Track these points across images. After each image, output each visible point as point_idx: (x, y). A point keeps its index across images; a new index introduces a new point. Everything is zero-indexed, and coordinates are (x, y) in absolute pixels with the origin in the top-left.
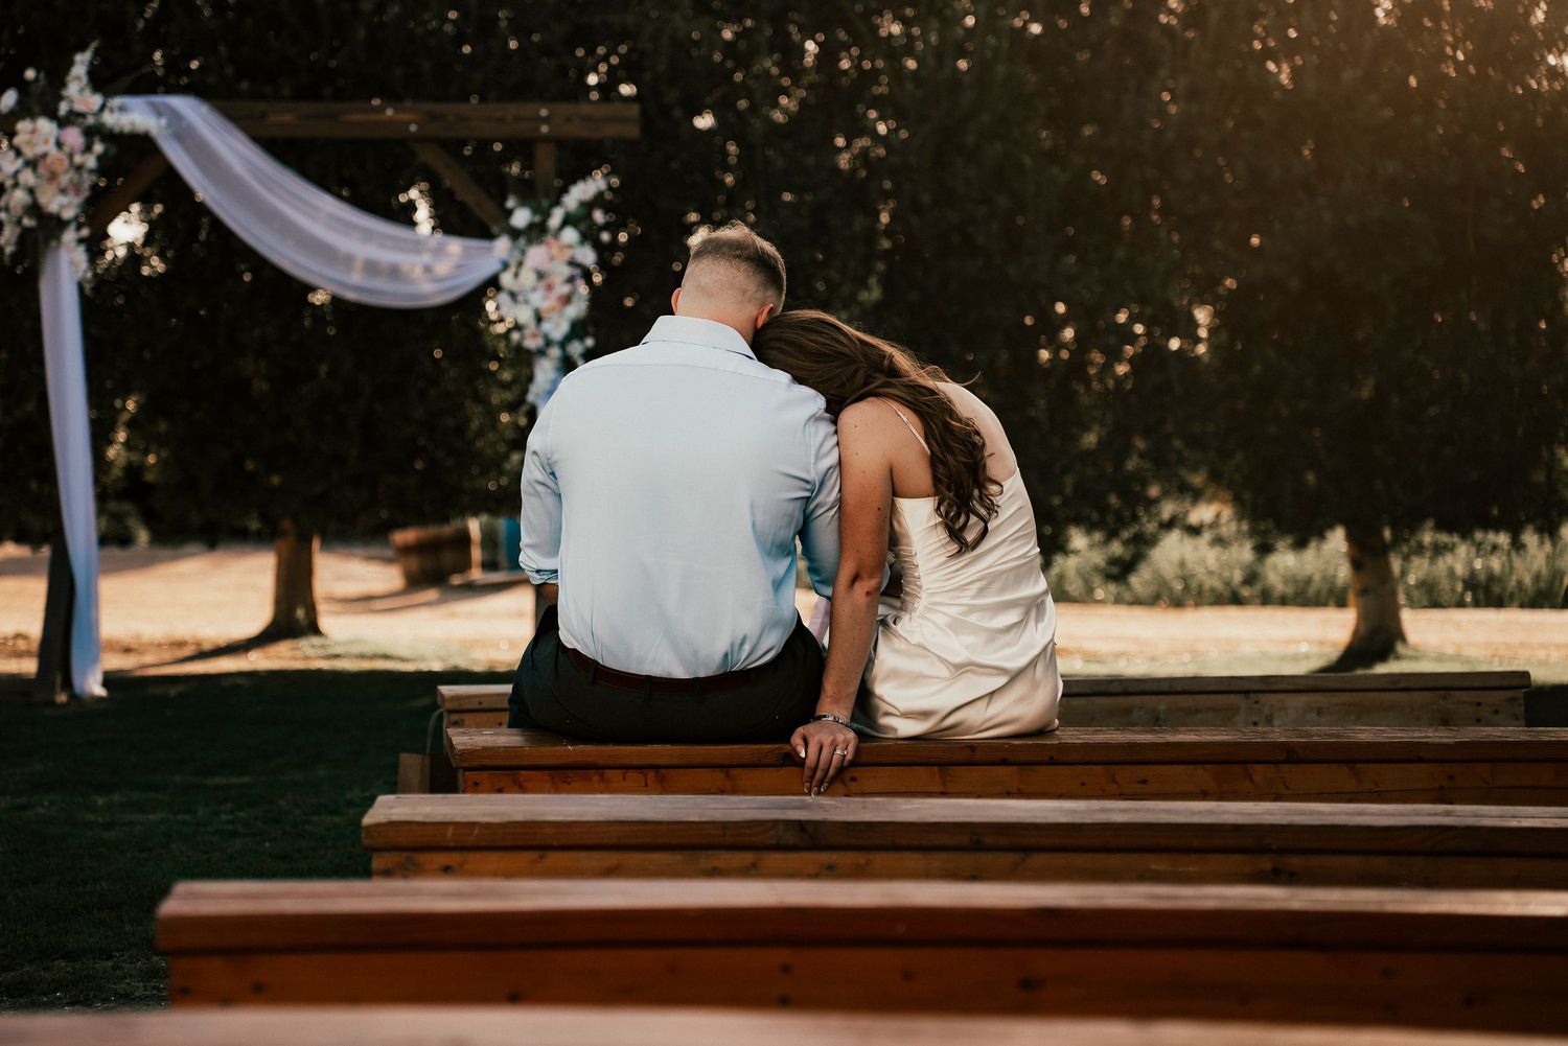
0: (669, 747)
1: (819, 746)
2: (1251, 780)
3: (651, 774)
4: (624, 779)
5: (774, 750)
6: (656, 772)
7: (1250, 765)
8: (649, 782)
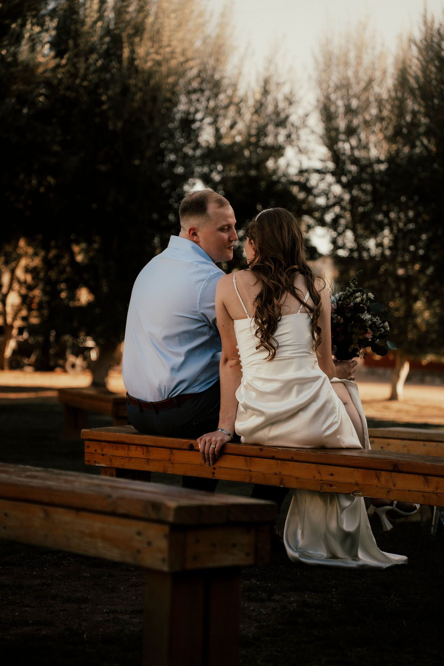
0: (150, 437)
1: (204, 442)
2: (379, 480)
3: (145, 448)
4: (136, 450)
5: (187, 442)
6: (147, 448)
7: (379, 471)
8: (144, 453)
